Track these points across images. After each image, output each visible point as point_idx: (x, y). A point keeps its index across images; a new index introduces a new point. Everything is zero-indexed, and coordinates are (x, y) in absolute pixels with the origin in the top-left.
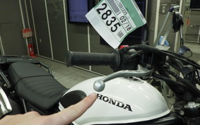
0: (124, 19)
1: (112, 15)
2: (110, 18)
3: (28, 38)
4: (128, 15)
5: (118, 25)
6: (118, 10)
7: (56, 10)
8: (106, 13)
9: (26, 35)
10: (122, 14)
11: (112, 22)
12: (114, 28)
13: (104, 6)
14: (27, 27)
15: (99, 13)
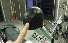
0: (43, 37)
1: (39, 36)
2: (37, 37)
3: (13, 13)
4: (45, 36)
5: (41, 39)
6: (41, 35)
7: (22, 4)
8: (36, 36)
9: (13, 12)
10: (43, 36)
11: (38, 38)
12: (39, 40)
13: (35, 34)
14: (13, 10)
15: (33, 37)
